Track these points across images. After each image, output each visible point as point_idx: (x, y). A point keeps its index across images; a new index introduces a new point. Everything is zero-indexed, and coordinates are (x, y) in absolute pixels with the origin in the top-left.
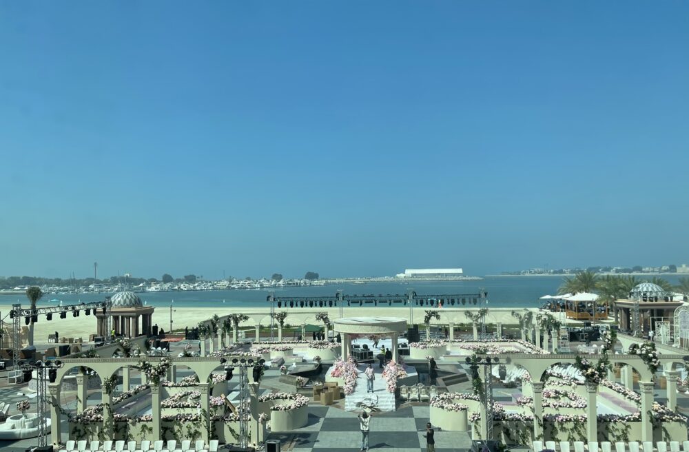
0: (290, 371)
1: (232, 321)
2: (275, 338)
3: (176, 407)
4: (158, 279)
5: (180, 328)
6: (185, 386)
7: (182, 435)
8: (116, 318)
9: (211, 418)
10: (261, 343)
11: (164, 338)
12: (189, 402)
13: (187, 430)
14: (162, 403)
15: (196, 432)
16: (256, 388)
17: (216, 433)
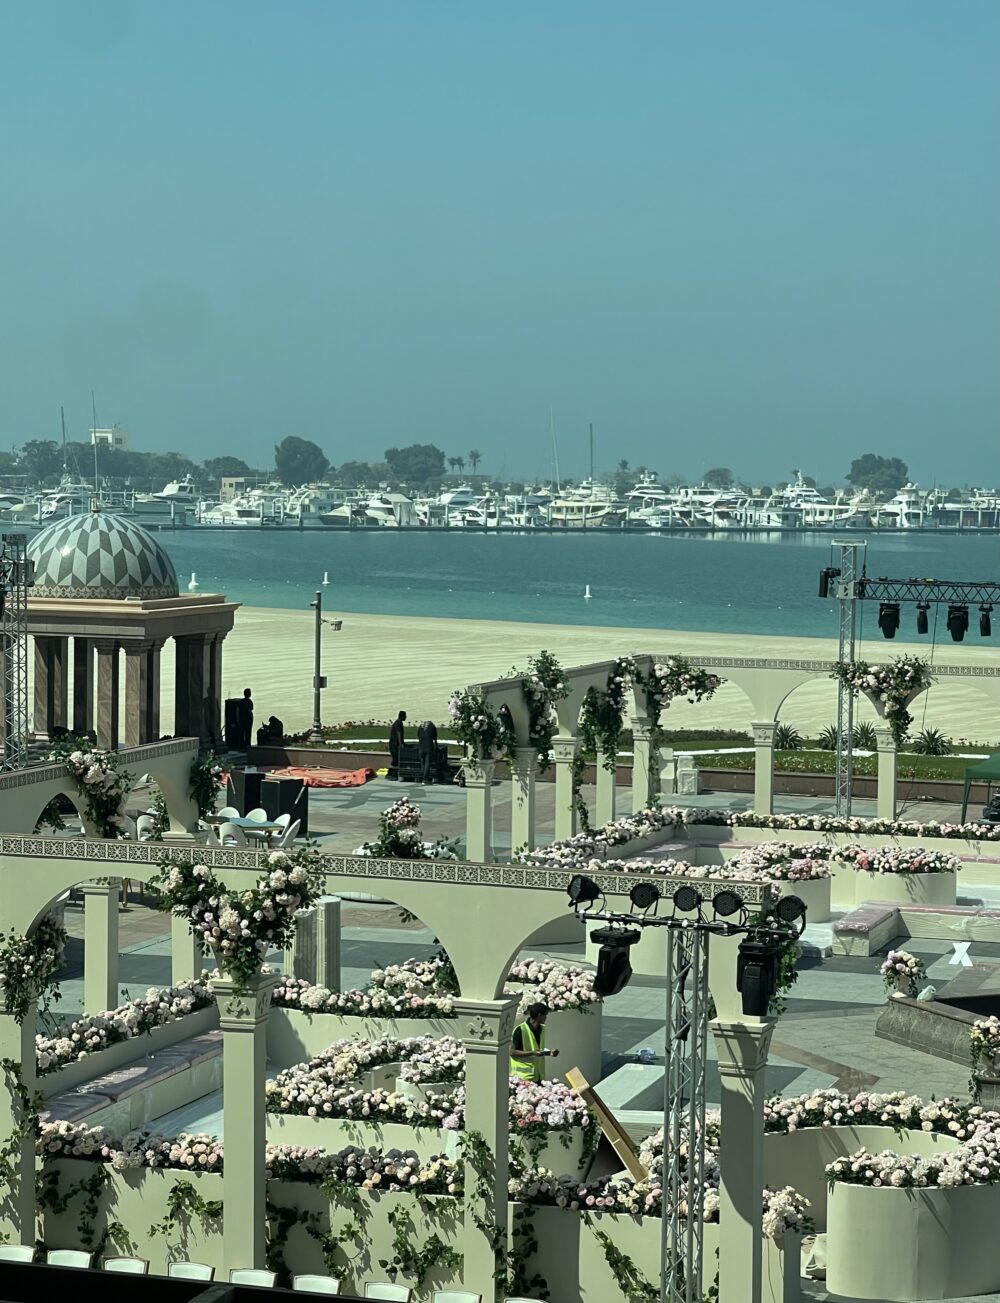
0: (938, 984)
1: (629, 696)
2: (858, 805)
3: (337, 1112)
4: (252, 466)
5: (359, 718)
6: (384, 1012)
7: (366, 1258)
8: (51, 649)
9: (513, 1185)
10: (779, 826)
11: (283, 762)
12: (404, 1093)
13: (391, 1233)
14: (270, 1086)
15: (437, 1249)
16: (752, 1049)
17: (537, 1265)
